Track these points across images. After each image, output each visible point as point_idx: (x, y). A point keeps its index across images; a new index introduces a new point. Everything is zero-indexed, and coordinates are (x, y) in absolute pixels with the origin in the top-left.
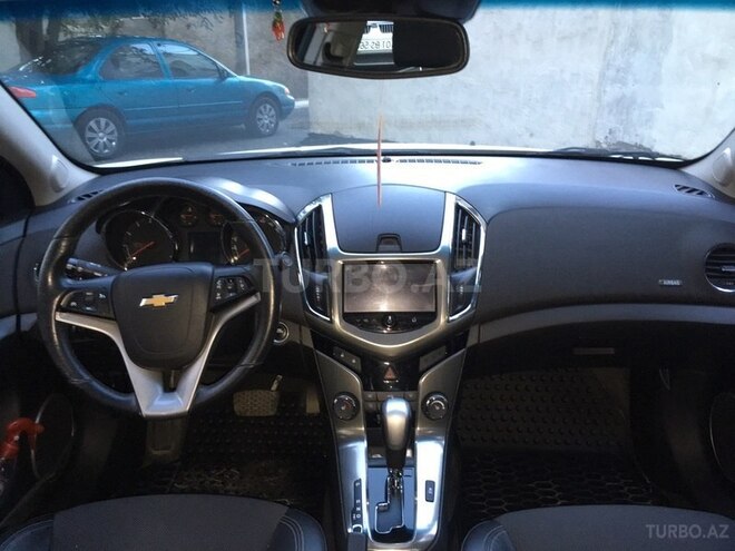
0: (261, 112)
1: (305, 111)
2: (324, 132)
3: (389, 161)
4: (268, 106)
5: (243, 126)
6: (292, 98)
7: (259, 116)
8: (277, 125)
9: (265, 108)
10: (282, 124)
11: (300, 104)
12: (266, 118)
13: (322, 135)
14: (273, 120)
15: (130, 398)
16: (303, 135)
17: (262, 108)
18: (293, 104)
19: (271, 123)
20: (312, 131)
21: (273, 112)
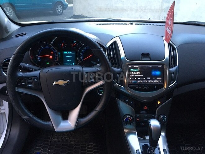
0: (58, 7)
1: (71, 8)
2: (78, 15)
3: (132, 24)
4: (60, 5)
5: (52, 12)
6: (67, 3)
7: (57, 9)
8: (63, 11)
9: (59, 6)
10: (64, 11)
11: (69, 5)
12: (59, 9)
13: (77, 15)
14: (62, 10)
15: (49, 123)
16: (71, 15)
17: (58, 6)
18: (68, 5)
19: (61, 11)
20: (74, 14)
21: (61, 7)
